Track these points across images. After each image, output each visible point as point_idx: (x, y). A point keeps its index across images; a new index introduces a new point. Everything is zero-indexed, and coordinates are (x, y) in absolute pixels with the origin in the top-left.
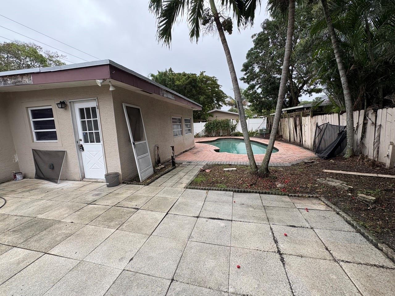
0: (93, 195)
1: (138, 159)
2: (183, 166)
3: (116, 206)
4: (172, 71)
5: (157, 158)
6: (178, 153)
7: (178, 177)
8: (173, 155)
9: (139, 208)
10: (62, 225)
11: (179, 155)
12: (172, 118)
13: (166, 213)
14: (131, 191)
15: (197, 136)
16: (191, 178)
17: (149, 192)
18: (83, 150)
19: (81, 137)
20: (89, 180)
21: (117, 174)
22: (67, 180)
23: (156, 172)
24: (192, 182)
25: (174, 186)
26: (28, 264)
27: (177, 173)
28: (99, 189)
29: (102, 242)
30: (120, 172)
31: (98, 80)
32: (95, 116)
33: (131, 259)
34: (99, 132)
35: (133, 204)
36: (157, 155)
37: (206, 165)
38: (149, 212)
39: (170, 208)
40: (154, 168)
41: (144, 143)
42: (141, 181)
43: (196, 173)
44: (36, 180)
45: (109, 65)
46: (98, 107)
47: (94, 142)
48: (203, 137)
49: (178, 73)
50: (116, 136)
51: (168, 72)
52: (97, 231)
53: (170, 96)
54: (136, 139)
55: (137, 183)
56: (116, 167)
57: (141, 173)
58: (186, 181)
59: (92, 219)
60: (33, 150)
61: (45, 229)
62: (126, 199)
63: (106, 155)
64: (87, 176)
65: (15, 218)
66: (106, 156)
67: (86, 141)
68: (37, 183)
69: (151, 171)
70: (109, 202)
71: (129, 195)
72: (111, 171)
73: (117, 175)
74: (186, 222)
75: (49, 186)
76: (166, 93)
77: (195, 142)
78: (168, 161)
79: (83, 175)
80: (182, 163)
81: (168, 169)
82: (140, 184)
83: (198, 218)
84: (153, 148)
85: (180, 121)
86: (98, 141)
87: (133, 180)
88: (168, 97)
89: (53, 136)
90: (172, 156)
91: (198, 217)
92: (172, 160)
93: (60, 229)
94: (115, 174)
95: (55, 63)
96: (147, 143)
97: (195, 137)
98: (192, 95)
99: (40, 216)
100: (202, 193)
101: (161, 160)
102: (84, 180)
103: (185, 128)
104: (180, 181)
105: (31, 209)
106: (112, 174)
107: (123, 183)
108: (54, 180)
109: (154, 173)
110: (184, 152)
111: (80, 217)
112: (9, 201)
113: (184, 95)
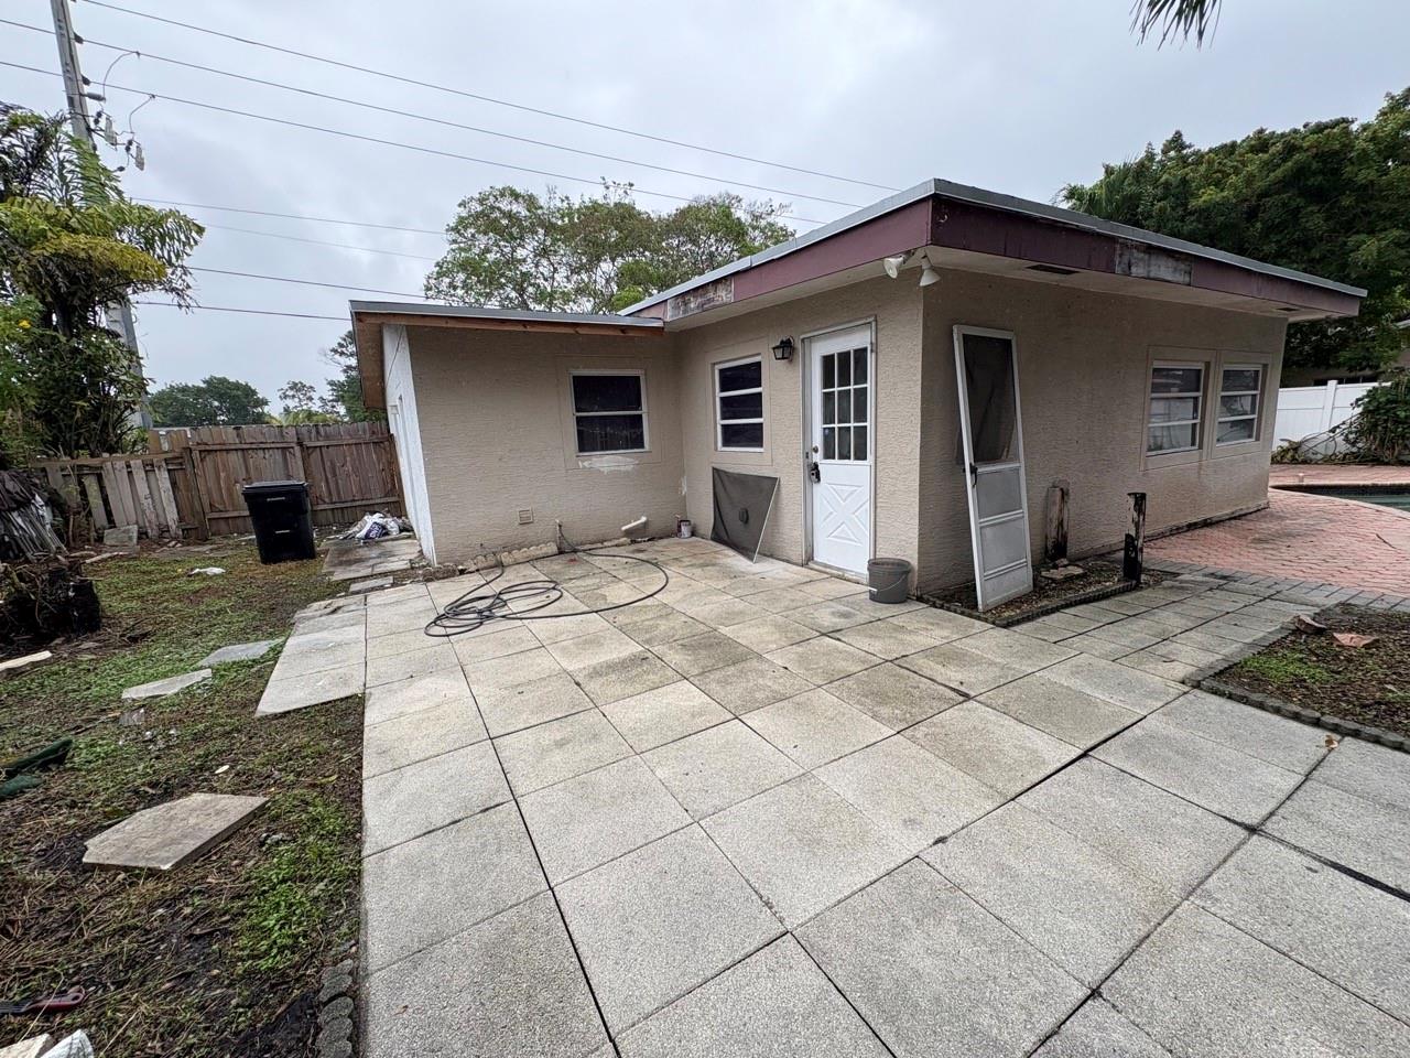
0: (833, 613)
1: (981, 528)
2: (1182, 588)
3: (896, 662)
4: (1183, 146)
5: (1054, 534)
6: (1161, 528)
7: (1150, 628)
8: (1137, 533)
9: (972, 694)
10: (765, 666)
11: (1162, 535)
12: (1155, 370)
13: (1080, 752)
14: (945, 633)
15: (1293, 455)
16: (1226, 651)
17: (1012, 655)
18: (819, 480)
19: (818, 441)
20: (823, 569)
21: (903, 565)
22: (771, 556)
23: (1042, 588)
24: (1230, 667)
25: (1123, 661)
26: (708, 725)
27: (1144, 609)
28: (850, 599)
29: (855, 749)
30: (914, 563)
31: (891, 260)
32: (861, 377)
33: (942, 840)
34: (866, 427)
35: (953, 675)
36: (1055, 523)
37: (1338, 610)
38: (1008, 722)
39: (1102, 738)
40: (1036, 568)
41: (1011, 469)
42: (980, 607)
43: (1261, 634)
44: (711, 542)
45: (934, 197)
46: (874, 348)
47: (849, 458)
48: (1331, 460)
49: (1215, 145)
50: (917, 442)
51: (1158, 158)
52: (844, 714)
53: (1163, 269)
54: (980, 456)
55: (967, 611)
56: (905, 545)
57: (986, 579)
58: (1195, 653)
59: (832, 679)
60: (714, 469)
61: (734, 664)
62: (928, 652)
63: (879, 500)
64: (821, 556)
65: (684, 619)
66: (878, 505)
67: (829, 455)
68: (715, 552)
69: (1022, 579)
70: (879, 647)
71: (938, 643)
72: (887, 552)
73: (902, 568)
74: (1177, 820)
75: (735, 562)
76: (1146, 257)
77: (1271, 483)
78: (1103, 555)
79: (810, 550)
80: (1179, 574)
81: (1099, 587)
82: (979, 618)
83: (1255, 837)
84: (1044, 494)
85: (1194, 381)
86: (861, 455)
87: (952, 596)
88: (1152, 275)
89: (753, 436)
90: (1128, 536)
91: (1252, 830)
92: (1126, 554)
93: (762, 674)
94: (898, 564)
95: (764, 233)
96: (1022, 471)
97: (1274, 461)
98: (1297, 243)
99: (723, 630)
100: (1294, 734)
101: (1068, 545)
102: (811, 564)
103: (1216, 416)
104: (1162, 650)
105: (708, 608)
106: (888, 564)
107: (920, 599)
108: (746, 551)
109: (1034, 591)
110: (1192, 527)
111: (803, 660)
112: (674, 580)
113: (1241, 252)
